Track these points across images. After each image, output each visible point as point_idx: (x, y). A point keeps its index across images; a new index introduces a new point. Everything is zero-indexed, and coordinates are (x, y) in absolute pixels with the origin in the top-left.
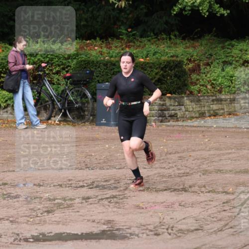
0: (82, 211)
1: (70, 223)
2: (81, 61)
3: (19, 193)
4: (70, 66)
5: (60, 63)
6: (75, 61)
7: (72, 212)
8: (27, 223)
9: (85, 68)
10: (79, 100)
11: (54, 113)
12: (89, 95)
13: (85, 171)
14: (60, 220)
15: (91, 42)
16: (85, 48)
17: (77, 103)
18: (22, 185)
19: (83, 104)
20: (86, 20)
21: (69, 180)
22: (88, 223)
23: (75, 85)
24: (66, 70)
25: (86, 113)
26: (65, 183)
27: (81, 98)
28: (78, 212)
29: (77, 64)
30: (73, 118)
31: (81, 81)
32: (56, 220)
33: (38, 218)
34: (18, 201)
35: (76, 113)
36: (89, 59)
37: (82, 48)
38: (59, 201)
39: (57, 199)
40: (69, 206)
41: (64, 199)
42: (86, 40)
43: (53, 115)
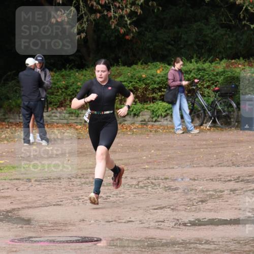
0: (230, 201)
1: (221, 211)
2: (228, 77)
3: (178, 186)
4: (219, 82)
5: (210, 79)
6: (222, 77)
7: (222, 201)
8: (185, 211)
9: (231, 83)
10: (226, 109)
11: (206, 120)
12: (234, 105)
13: (232, 168)
14: (212, 208)
15: (235, 61)
16: (231, 66)
17: (224, 112)
18: (180, 179)
19: (230, 112)
20: (232, 43)
21: (219, 175)
22: (236, 211)
23: (222, 97)
24: (215, 84)
25: (232, 120)
26: (216, 178)
27: (228, 108)
28: (227, 201)
29: (224, 79)
30: (222, 124)
31: (228, 93)
32: (208, 208)
33: (194, 207)
34: (177, 193)
35: (224, 120)
36: (234, 76)
37: (228, 66)
38: (211, 192)
39: (209, 191)
40: (219, 197)
41: (215, 191)
42: (232, 60)
43: (204, 122)
